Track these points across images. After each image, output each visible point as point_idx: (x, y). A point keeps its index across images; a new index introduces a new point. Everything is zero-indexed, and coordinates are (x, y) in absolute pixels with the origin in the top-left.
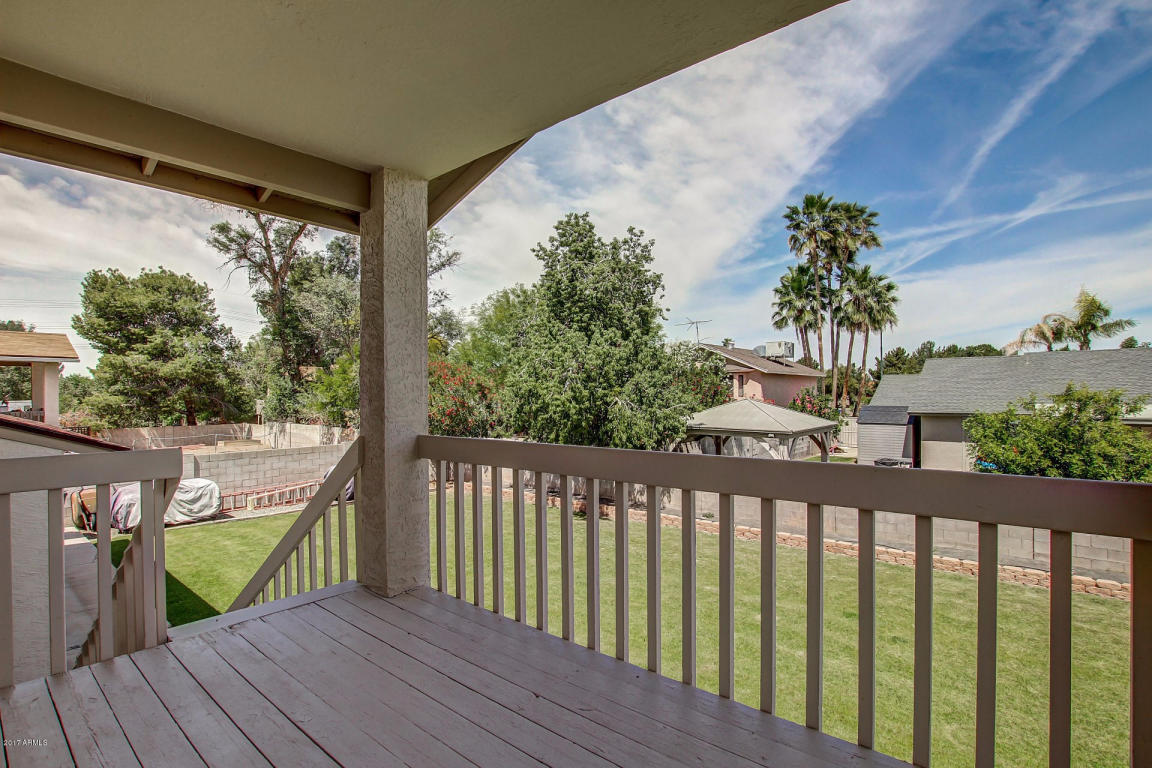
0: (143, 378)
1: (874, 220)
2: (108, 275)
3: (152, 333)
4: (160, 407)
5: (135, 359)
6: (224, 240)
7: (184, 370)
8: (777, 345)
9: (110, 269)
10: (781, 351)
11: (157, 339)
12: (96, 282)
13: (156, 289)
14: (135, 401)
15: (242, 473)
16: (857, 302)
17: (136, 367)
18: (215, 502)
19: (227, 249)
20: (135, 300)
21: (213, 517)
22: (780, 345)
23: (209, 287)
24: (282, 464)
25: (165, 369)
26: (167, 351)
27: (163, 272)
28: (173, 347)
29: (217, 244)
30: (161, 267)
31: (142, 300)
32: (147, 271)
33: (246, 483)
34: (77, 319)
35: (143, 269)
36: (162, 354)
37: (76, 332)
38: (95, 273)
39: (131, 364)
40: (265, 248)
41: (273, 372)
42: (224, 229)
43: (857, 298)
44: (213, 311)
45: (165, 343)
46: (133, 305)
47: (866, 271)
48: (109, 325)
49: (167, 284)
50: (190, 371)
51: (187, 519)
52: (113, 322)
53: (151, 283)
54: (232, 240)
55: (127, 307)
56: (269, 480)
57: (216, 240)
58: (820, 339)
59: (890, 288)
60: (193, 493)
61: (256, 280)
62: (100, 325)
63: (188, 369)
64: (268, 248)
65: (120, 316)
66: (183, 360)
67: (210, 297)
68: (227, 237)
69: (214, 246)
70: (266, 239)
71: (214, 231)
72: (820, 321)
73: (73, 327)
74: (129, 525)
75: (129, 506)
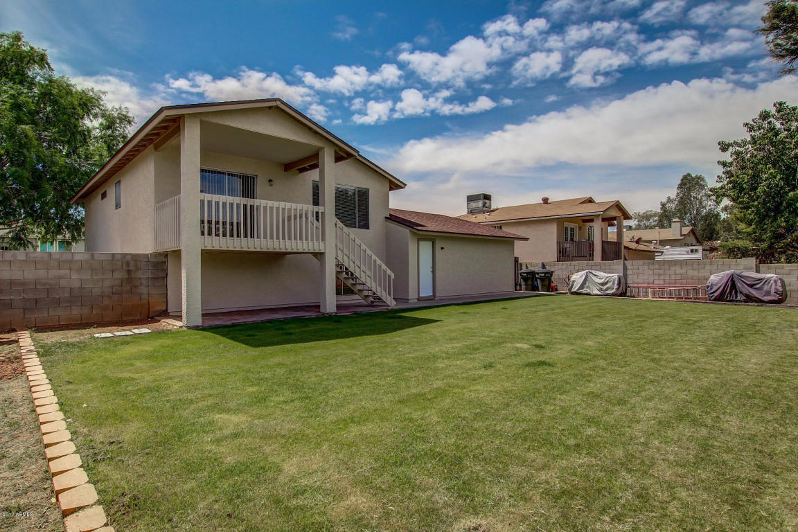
21: (613, 295)
24: (683, 271)
33: (656, 282)
51: (599, 293)
56: (673, 282)
74: (573, 291)
75: (574, 281)
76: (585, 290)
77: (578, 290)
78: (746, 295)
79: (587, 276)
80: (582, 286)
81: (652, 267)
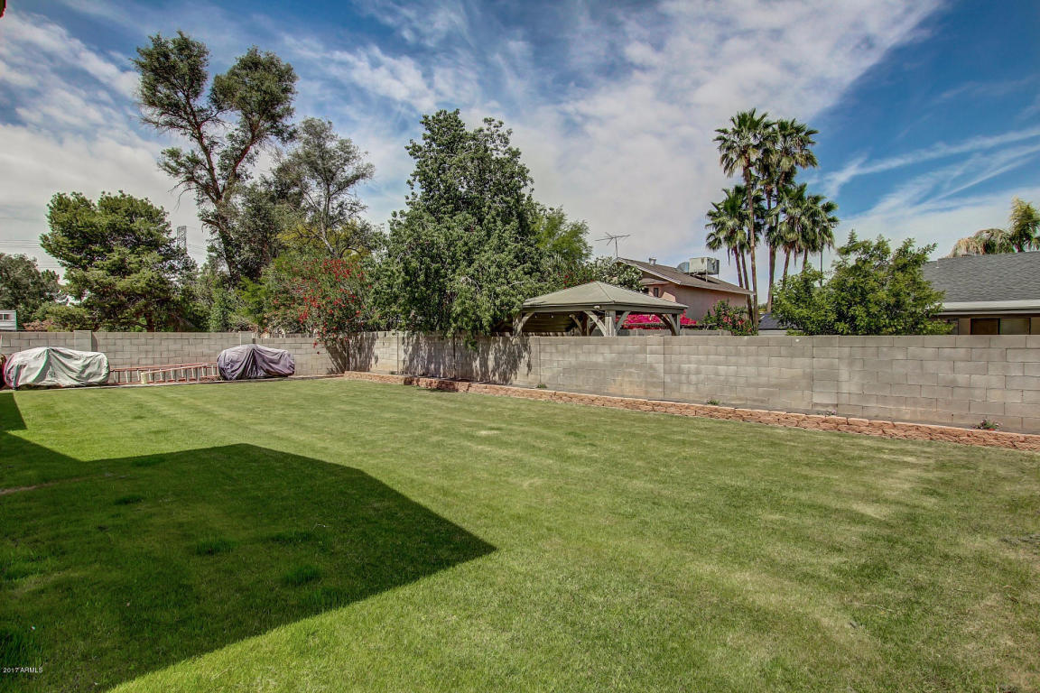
0: (103, 291)
1: (811, 138)
2: (72, 198)
3: (111, 251)
4: (119, 319)
5: (95, 274)
6: (174, 165)
7: (139, 285)
8: (700, 260)
9: (74, 193)
10: (704, 267)
11: (115, 256)
12: (61, 204)
13: (114, 211)
14: (97, 313)
15: (140, 352)
16: (792, 221)
17: (96, 281)
18: (104, 371)
19: (177, 173)
20: (95, 220)
21: (101, 384)
22: (703, 261)
23: (165, 210)
24: (178, 346)
25: (122, 284)
26: (125, 267)
27: (124, 196)
28: (130, 263)
29: (167, 168)
30: (121, 192)
31: (103, 221)
32: (107, 194)
33: (143, 362)
34: (45, 238)
35: (104, 193)
36: (120, 269)
37: (44, 250)
38: (60, 196)
39: (91, 278)
40: (208, 170)
41: (218, 286)
42: (174, 154)
43: (792, 217)
44: (169, 233)
45: (123, 261)
46: (92, 225)
47: (802, 189)
48: (73, 243)
49: (126, 206)
50: (144, 285)
51: (76, 383)
52: (76, 241)
53: (110, 205)
54: (182, 165)
55: (88, 227)
56: (166, 361)
57: (167, 165)
58: (753, 259)
59: (828, 208)
60: (82, 361)
61: (203, 201)
62: (64, 243)
63: (142, 284)
64: (211, 170)
65: (84, 235)
66: (138, 276)
67: (167, 220)
68: (176, 161)
69: (165, 170)
70: (210, 162)
71: (164, 156)
72: (752, 241)
73: (42, 245)
74: (20, 384)
75: (20, 368)
76: (48, 381)
77: (34, 381)
78: (267, 371)
79: (49, 357)
80: (42, 375)
81: (135, 342)
